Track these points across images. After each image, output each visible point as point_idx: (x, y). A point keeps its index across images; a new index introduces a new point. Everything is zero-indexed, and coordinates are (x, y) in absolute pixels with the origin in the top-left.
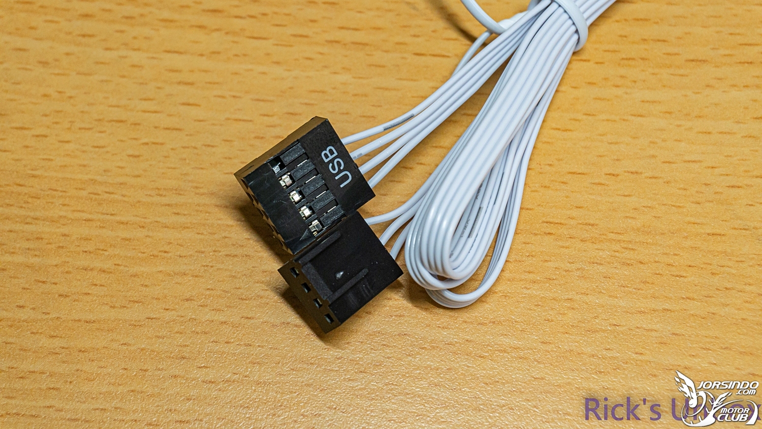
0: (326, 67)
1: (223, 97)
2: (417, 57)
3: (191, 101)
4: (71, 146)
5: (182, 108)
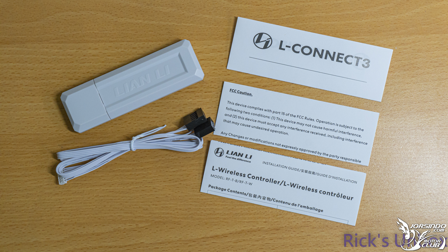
0: (186, 98)
1: (166, 108)
2: (205, 93)
3: (159, 110)
4: (136, 125)
5: (157, 112)
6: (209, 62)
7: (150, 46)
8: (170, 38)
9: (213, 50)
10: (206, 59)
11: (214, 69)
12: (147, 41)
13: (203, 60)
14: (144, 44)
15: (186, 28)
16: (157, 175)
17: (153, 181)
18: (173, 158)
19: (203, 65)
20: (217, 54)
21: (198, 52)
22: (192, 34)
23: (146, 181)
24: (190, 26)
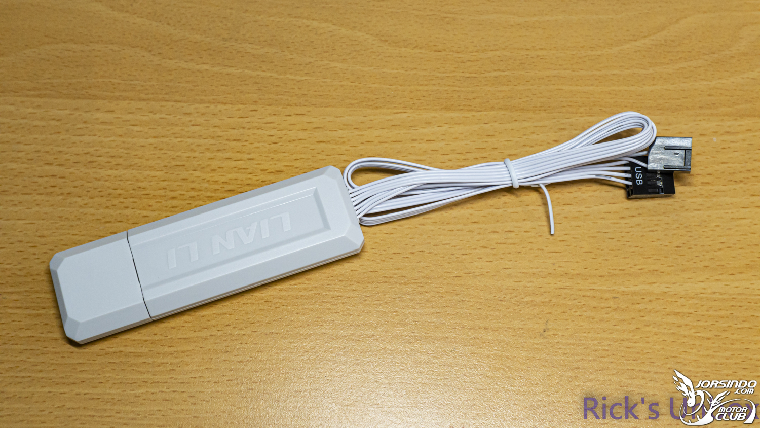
6: (334, 147)
7: (220, 111)
8: (260, 99)
9: (344, 125)
10: (329, 142)
11: (345, 161)
12: (214, 103)
13: (324, 142)
14: (208, 107)
15: (294, 84)
16: (201, 368)
17: (192, 379)
18: (243, 332)
19: (323, 151)
20: (353, 132)
21: (315, 128)
22: (305, 95)
23: (176, 379)
24: (302, 80)
